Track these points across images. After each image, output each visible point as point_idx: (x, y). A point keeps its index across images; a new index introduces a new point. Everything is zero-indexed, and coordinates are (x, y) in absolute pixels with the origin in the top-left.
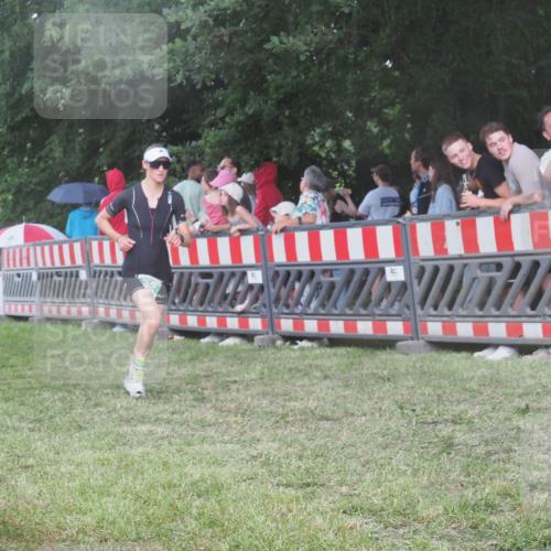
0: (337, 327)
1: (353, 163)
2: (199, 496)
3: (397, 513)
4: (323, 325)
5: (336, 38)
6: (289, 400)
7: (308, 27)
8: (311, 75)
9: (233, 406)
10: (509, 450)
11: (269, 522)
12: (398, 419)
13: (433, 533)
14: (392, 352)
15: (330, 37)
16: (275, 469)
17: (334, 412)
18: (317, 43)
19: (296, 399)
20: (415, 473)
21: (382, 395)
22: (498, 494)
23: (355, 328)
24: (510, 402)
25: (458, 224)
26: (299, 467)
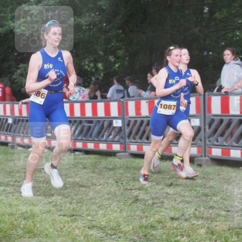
0: (91, 146)
1: (102, 74)
2: (24, 219)
3: (112, 229)
4: (85, 145)
5: (99, 19)
6: (68, 178)
7: (87, 14)
8: (86, 35)
9: (42, 179)
10: (163, 202)
11: (54, 232)
12: (115, 187)
13: (127, 238)
14: (114, 157)
15: (97, 19)
16: (59, 208)
17: (87, 184)
18: (90, 21)
19: (71, 177)
20: (121, 211)
21: (109, 176)
22: (157, 221)
23: (98, 147)
24: (164, 181)
25: (147, 102)
26: (70, 208)
